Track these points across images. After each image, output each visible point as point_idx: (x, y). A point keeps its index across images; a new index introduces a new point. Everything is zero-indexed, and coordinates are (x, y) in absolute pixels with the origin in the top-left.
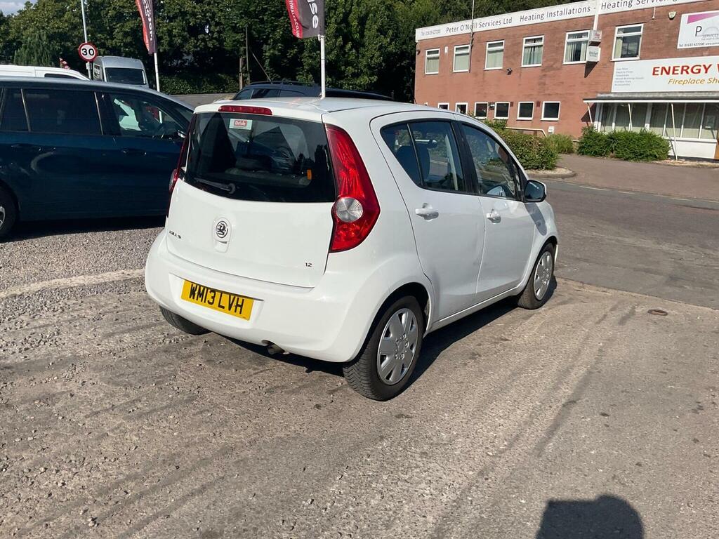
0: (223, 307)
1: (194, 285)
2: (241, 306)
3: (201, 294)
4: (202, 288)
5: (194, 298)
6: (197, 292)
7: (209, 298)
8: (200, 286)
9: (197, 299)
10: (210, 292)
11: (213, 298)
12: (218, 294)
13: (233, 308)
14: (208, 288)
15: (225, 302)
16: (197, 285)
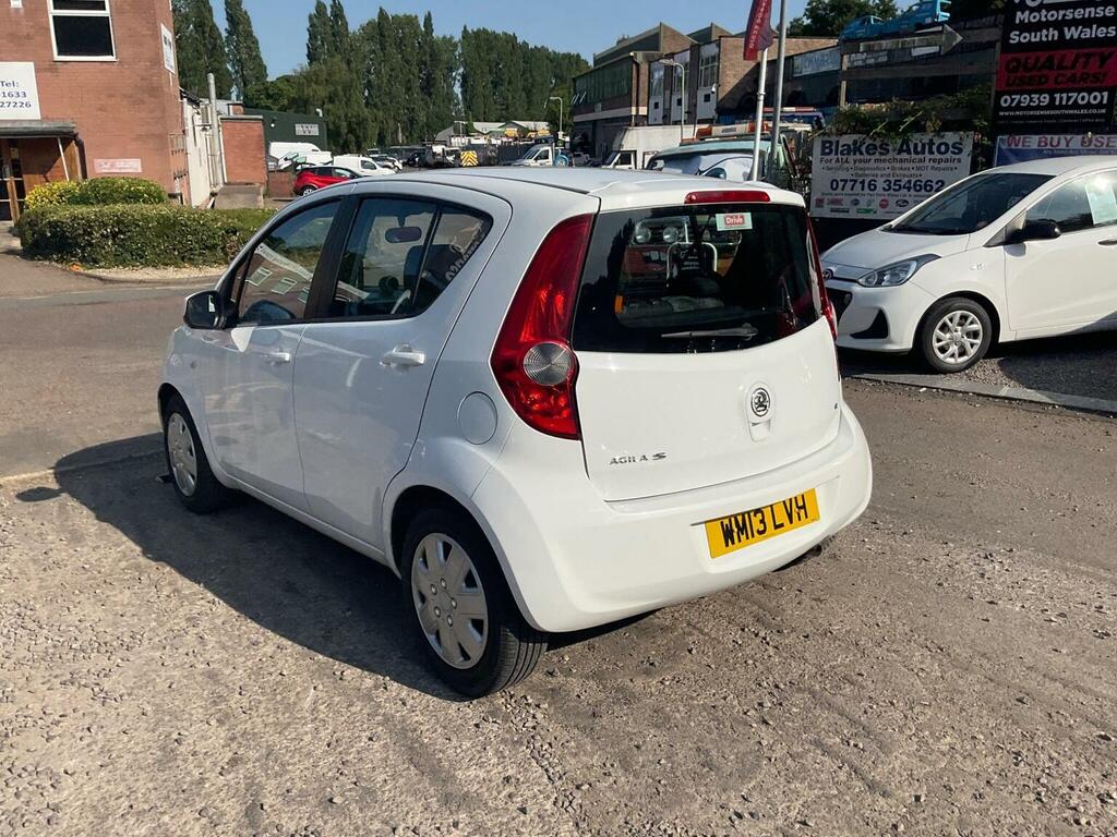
0: (782, 525)
1: (726, 522)
2: (804, 507)
3: (742, 529)
4: (740, 518)
5: (733, 543)
6: (734, 530)
7: (757, 526)
8: (735, 516)
9: (740, 541)
10: (755, 515)
11: (762, 521)
12: (767, 512)
13: (795, 516)
14: (749, 513)
15: (782, 517)
16: (729, 517)
